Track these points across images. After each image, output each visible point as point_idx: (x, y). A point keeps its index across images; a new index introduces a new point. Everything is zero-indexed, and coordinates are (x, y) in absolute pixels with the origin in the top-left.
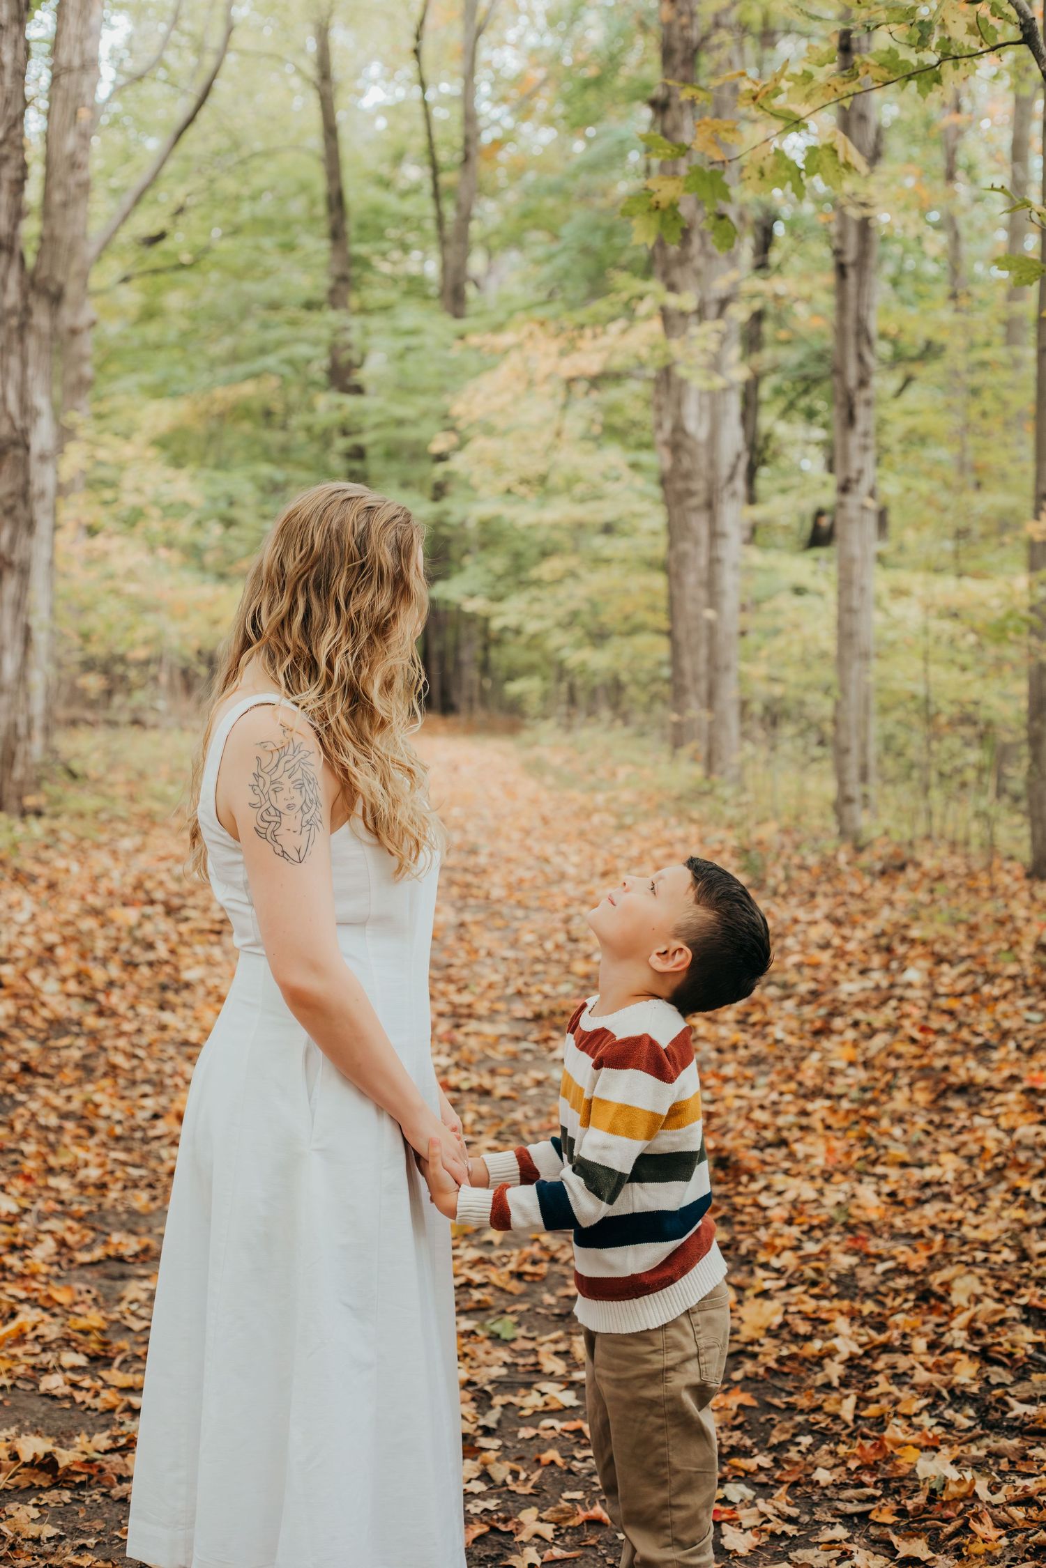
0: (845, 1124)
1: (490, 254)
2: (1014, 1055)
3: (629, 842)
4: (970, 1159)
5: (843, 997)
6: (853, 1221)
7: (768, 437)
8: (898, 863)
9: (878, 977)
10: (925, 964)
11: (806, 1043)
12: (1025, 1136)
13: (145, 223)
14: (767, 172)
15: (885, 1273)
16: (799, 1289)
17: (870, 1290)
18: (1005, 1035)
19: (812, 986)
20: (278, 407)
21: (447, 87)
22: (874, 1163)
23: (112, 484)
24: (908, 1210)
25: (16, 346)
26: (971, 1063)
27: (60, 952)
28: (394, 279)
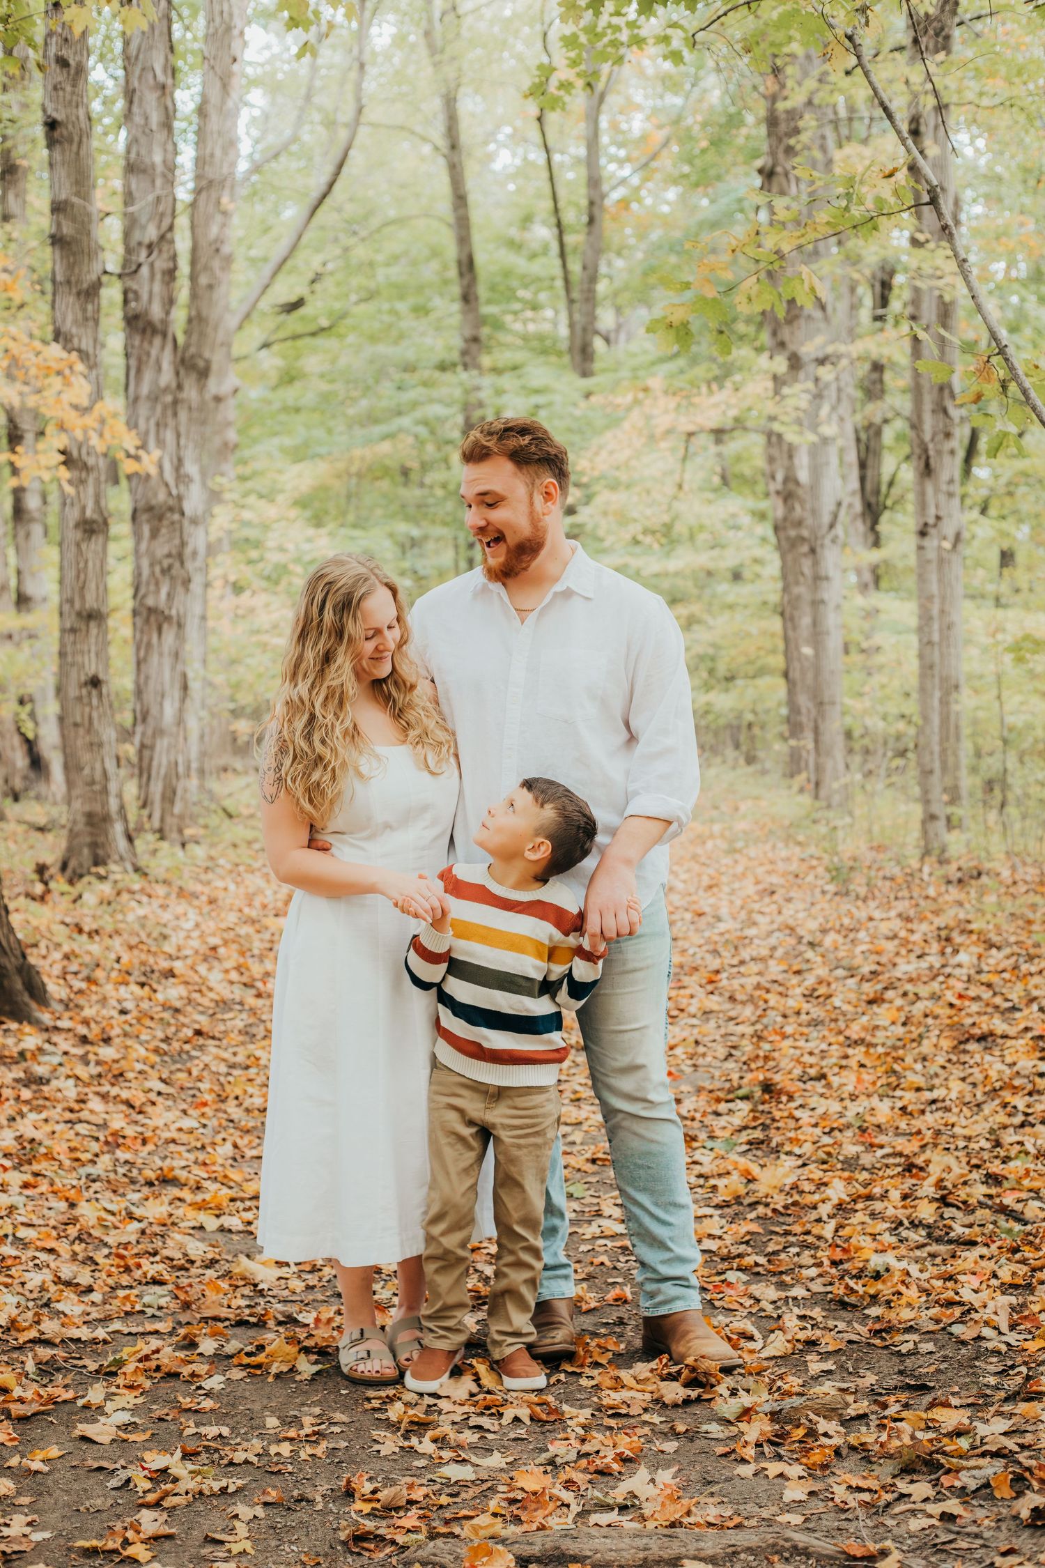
0: (876, 1063)
1: (618, 310)
2: (1035, 1014)
3: (736, 862)
4: (974, 1084)
5: (899, 975)
6: (866, 1125)
8: (975, 873)
10: (977, 949)
11: (860, 1010)
12: (1024, 1068)
13: (285, 290)
14: (753, 298)
15: (883, 1155)
16: (812, 1166)
17: (868, 1166)
18: (1032, 1000)
20: (414, 465)
21: (570, 152)
22: (894, 1088)
23: (257, 545)
24: (913, 1118)
25: (171, 421)
26: (996, 1020)
27: (222, 951)
28: (525, 338)
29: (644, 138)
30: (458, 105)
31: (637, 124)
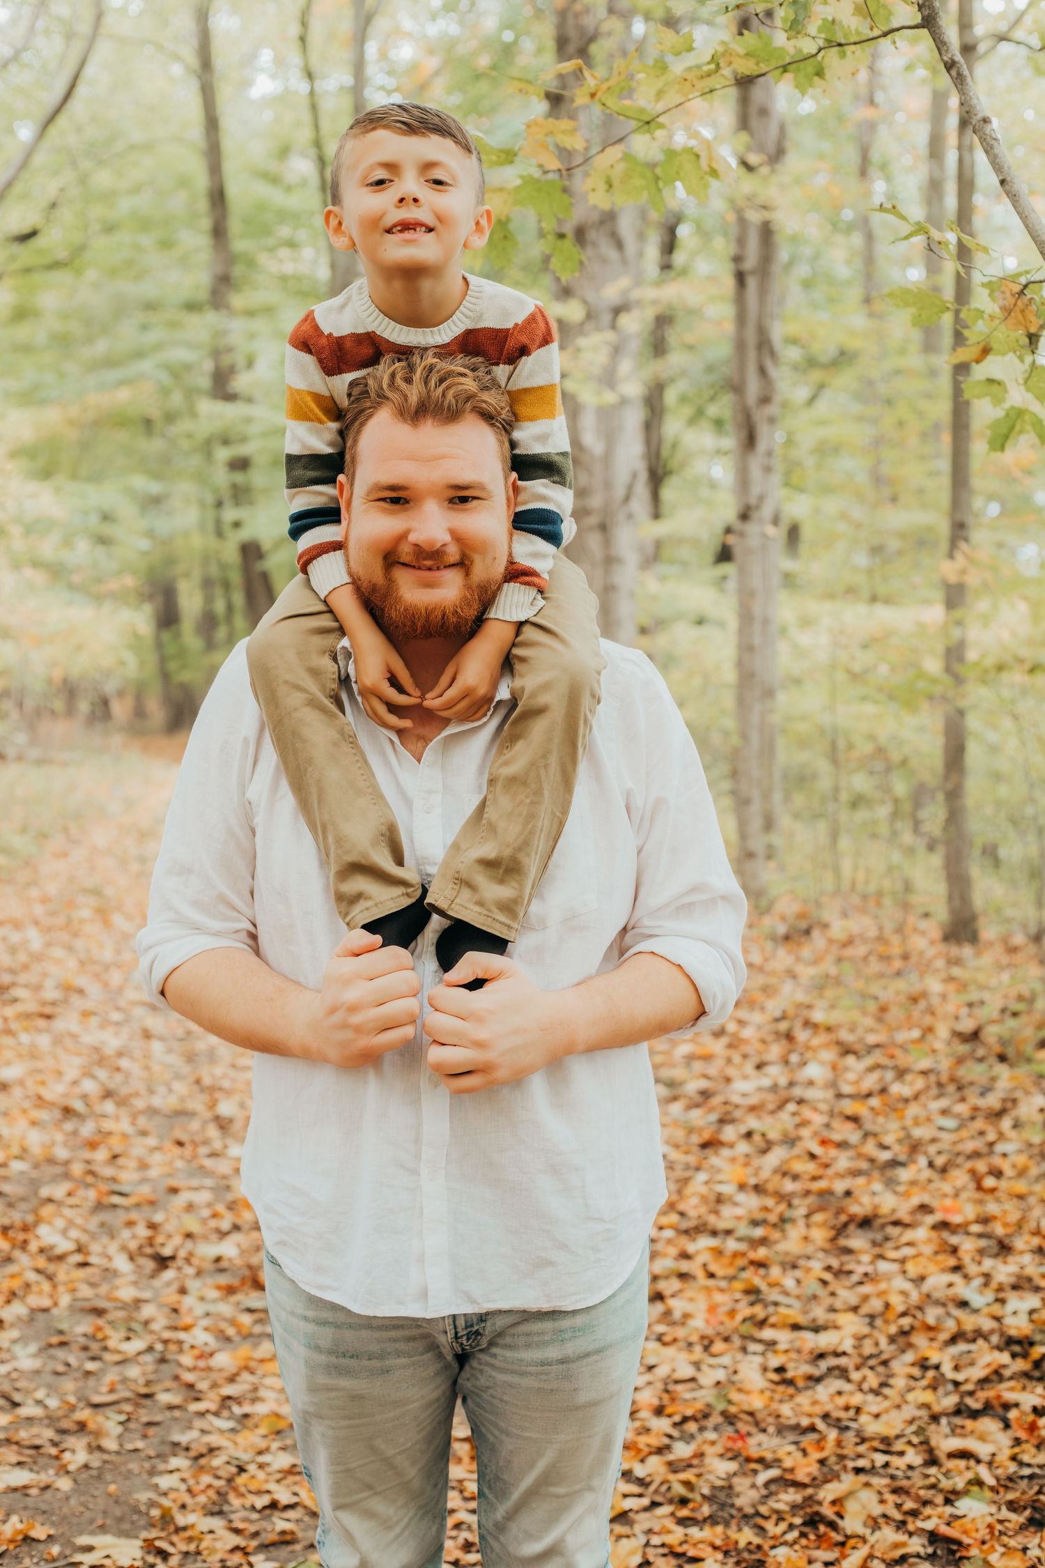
0: (731, 1271)
2: (927, 1173)
4: (872, 1317)
5: (736, 1099)
6: (733, 1409)
7: (674, 446)
8: (803, 925)
9: (776, 1073)
10: (829, 1055)
11: (692, 1159)
12: (936, 1289)
14: (616, 183)
15: (767, 1484)
16: (665, 1510)
17: (750, 1510)
18: (915, 1148)
19: (703, 1084)
20: (157, 415)
22: (762, 1323)
24: (798, 1390)
26: (877, 1186)
28: (284, 279)
29: (414, 67)
30: (210, 20)
31: (405, 52)
